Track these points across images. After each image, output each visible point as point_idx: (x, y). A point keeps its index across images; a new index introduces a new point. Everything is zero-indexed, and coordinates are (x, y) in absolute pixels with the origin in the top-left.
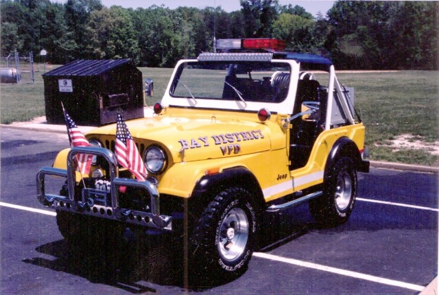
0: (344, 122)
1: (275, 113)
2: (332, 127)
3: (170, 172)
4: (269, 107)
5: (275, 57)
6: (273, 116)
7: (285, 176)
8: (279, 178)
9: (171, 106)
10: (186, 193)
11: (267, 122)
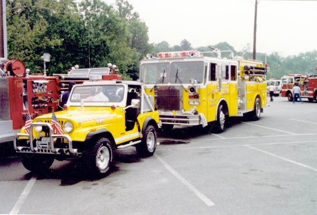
0: (150, 110)
1: (118, 107)
2: (144, 112)
3: (75, 132)
4: (115, 104)
5: (117, 82)
6: (117, 108)
7: (124, 133)
8: (121, 134)
9: (71, 106)
10: (83, 139)
11: (115, 110)
